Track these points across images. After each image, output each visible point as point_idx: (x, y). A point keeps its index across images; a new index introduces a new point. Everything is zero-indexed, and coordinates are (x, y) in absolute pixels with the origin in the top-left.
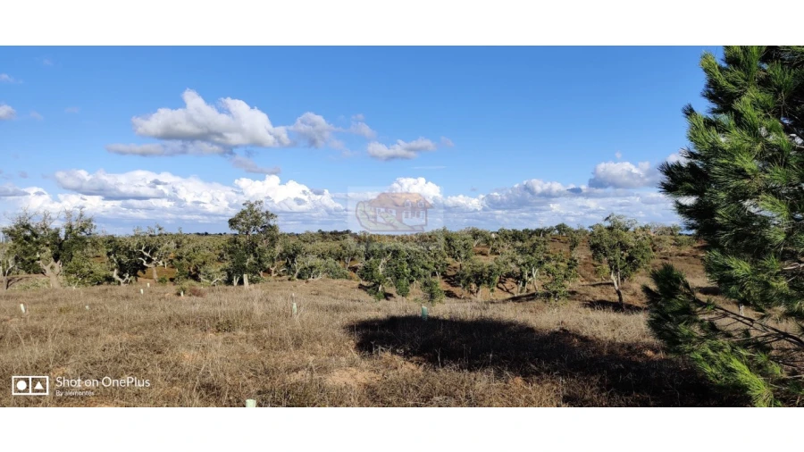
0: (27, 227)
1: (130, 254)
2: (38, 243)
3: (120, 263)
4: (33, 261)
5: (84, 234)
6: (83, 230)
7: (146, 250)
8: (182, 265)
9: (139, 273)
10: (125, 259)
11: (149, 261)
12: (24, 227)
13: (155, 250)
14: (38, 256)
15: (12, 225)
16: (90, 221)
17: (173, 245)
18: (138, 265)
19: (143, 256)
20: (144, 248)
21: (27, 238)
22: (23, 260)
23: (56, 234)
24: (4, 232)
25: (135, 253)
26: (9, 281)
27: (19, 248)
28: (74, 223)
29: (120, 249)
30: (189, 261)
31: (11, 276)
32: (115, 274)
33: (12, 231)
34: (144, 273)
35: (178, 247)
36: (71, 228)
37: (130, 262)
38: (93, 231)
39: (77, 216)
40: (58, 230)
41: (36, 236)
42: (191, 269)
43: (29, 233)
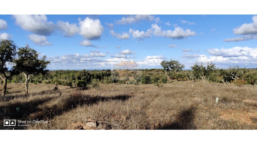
0: (197, 66)
1: (228, 75)
2: (200, 71)
3: (224, 77)
4: (199, 76)
5: (212, 68)
6: (212, 67)
7: (233, 74)
8: (248, 79)
9: (231, 81)
10: (226, 76)
11: (234, 77)
12: (196, 66)
13: (236, 73)
14: (200, 74)
15: (194, 66)
16: (214, 64)
17: (242, 72)
18: (230, 78)
19: (232, 76)
20: (232, 73)
21: (197, 69)
22: (196, 75)
23: (204, 68)
24: (192, 68)
25: (229, 75)
26: (195, 81)
27: (195, 72)
28: (209, 65)
29: (224, 73)
30: (251, 78)
31: (195, 80)
32: (223, 81)
33: (194, 67)
34: (233, 81)
35: (244, 73)
36: (209, 66)
37: (228, 77)
38: (215, 67)
39: (210, 63)
40: (205, 67)
41: (200, 69)
42: (253, 81)
43: (198, 68)
